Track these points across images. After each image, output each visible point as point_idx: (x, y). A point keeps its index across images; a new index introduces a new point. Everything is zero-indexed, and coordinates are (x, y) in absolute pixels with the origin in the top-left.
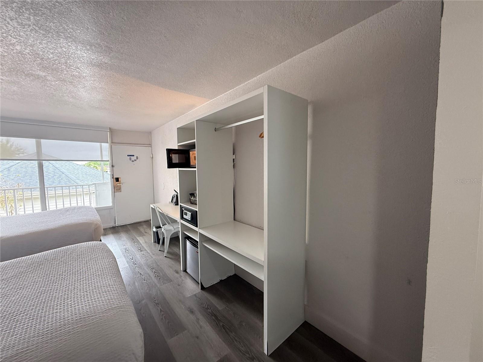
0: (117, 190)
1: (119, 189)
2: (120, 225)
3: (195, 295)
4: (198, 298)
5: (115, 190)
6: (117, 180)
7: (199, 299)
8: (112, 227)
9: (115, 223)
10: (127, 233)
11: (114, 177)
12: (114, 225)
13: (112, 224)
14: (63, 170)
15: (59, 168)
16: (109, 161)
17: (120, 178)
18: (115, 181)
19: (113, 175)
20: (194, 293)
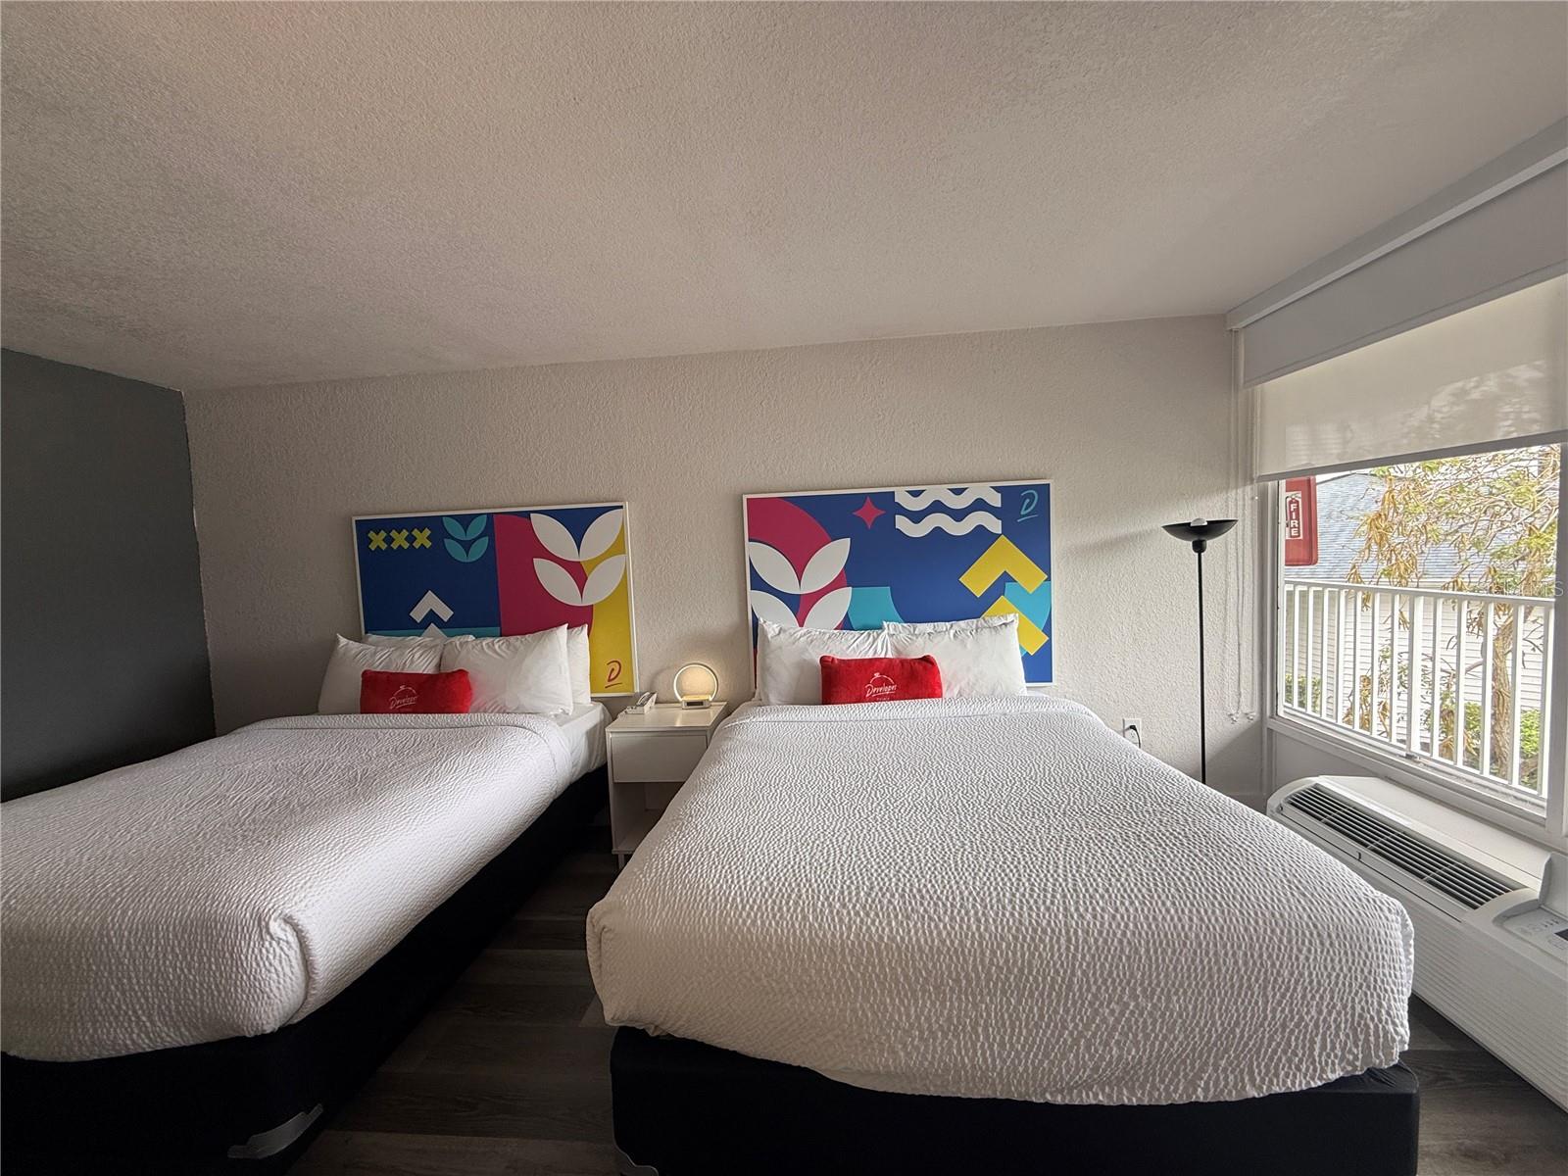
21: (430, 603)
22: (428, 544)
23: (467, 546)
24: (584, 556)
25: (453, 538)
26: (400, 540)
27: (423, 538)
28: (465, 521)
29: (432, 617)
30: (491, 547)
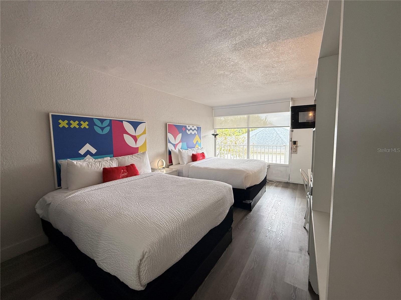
0: (293, 151)
1: (296, 151)
2: (293, 183)
3: (295, 289)
4: (295, 294)
5: (292, 151)
6: (295, 143)
7: (295, 297)
8: (286, 182)
9: (289, 180)
10: (293, 191)
11: (292, 140)
12: (288, 181)
13: (286, 180)
14: (281, 136)
15: (279, 134)
16: (289, 126)
17: (297, 141)
18: (293, 144)
19: (291, 139)
20: (296, 286)
21: (88, 147)
22: (87, 127)
23: (102, 129)
24: (136, 134)
25: (97, 126)
26: (74, 124)
27: (85, 125)
28: (102, 121)
29: (88, 153)
30: (111, 130)
